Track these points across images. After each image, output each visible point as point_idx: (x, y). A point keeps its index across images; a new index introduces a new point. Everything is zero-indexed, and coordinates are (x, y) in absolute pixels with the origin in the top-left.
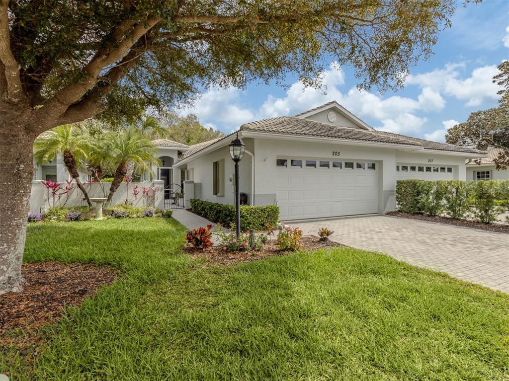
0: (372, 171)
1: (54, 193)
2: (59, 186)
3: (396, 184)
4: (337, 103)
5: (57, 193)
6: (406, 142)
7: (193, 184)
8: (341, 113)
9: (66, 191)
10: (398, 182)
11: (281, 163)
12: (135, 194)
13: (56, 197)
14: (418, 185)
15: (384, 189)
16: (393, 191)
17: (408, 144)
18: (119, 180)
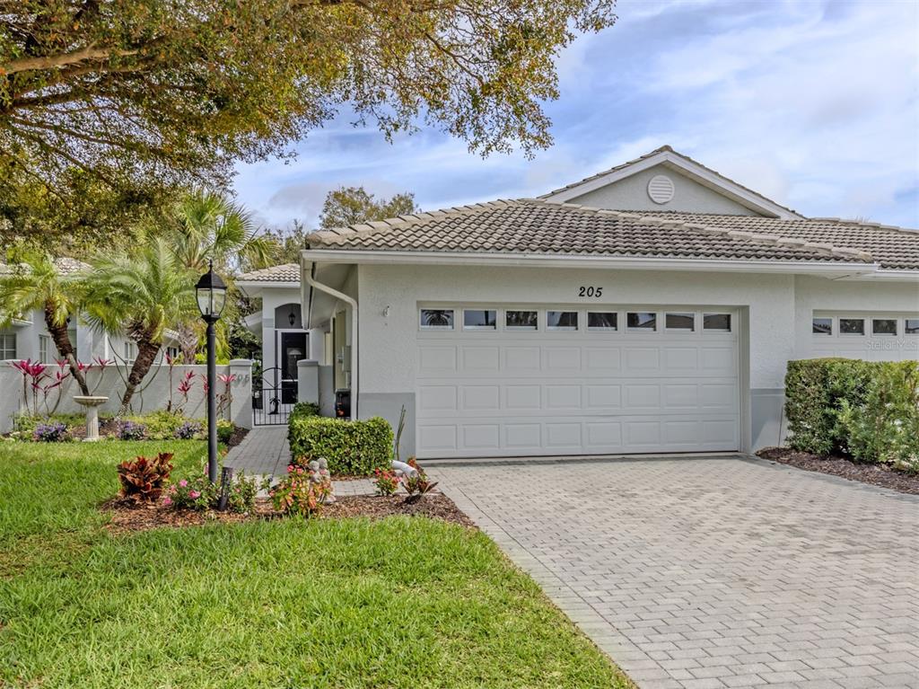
0: (719, 334)
1: (35, 386)
2: (44, 372)
3: (786, 372)
4: (672, 151)
5: (42, 385)
6: (821, 253)
7: (316, 369)
8: (689, 176)
9: (58, 381)
10: (793, 367)
11: (438, 318)
12: (183, 389)
13: (40, 393)
14: (834, 373)
15: (753, 384)
16: (777, 391)
17: (828, 259)
18: (146, 359)
